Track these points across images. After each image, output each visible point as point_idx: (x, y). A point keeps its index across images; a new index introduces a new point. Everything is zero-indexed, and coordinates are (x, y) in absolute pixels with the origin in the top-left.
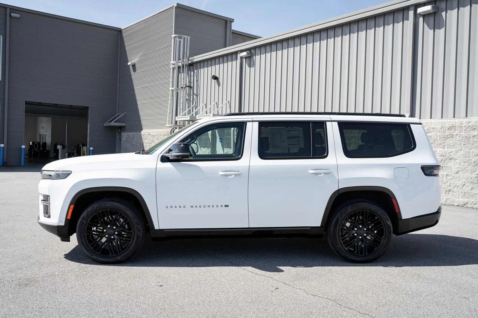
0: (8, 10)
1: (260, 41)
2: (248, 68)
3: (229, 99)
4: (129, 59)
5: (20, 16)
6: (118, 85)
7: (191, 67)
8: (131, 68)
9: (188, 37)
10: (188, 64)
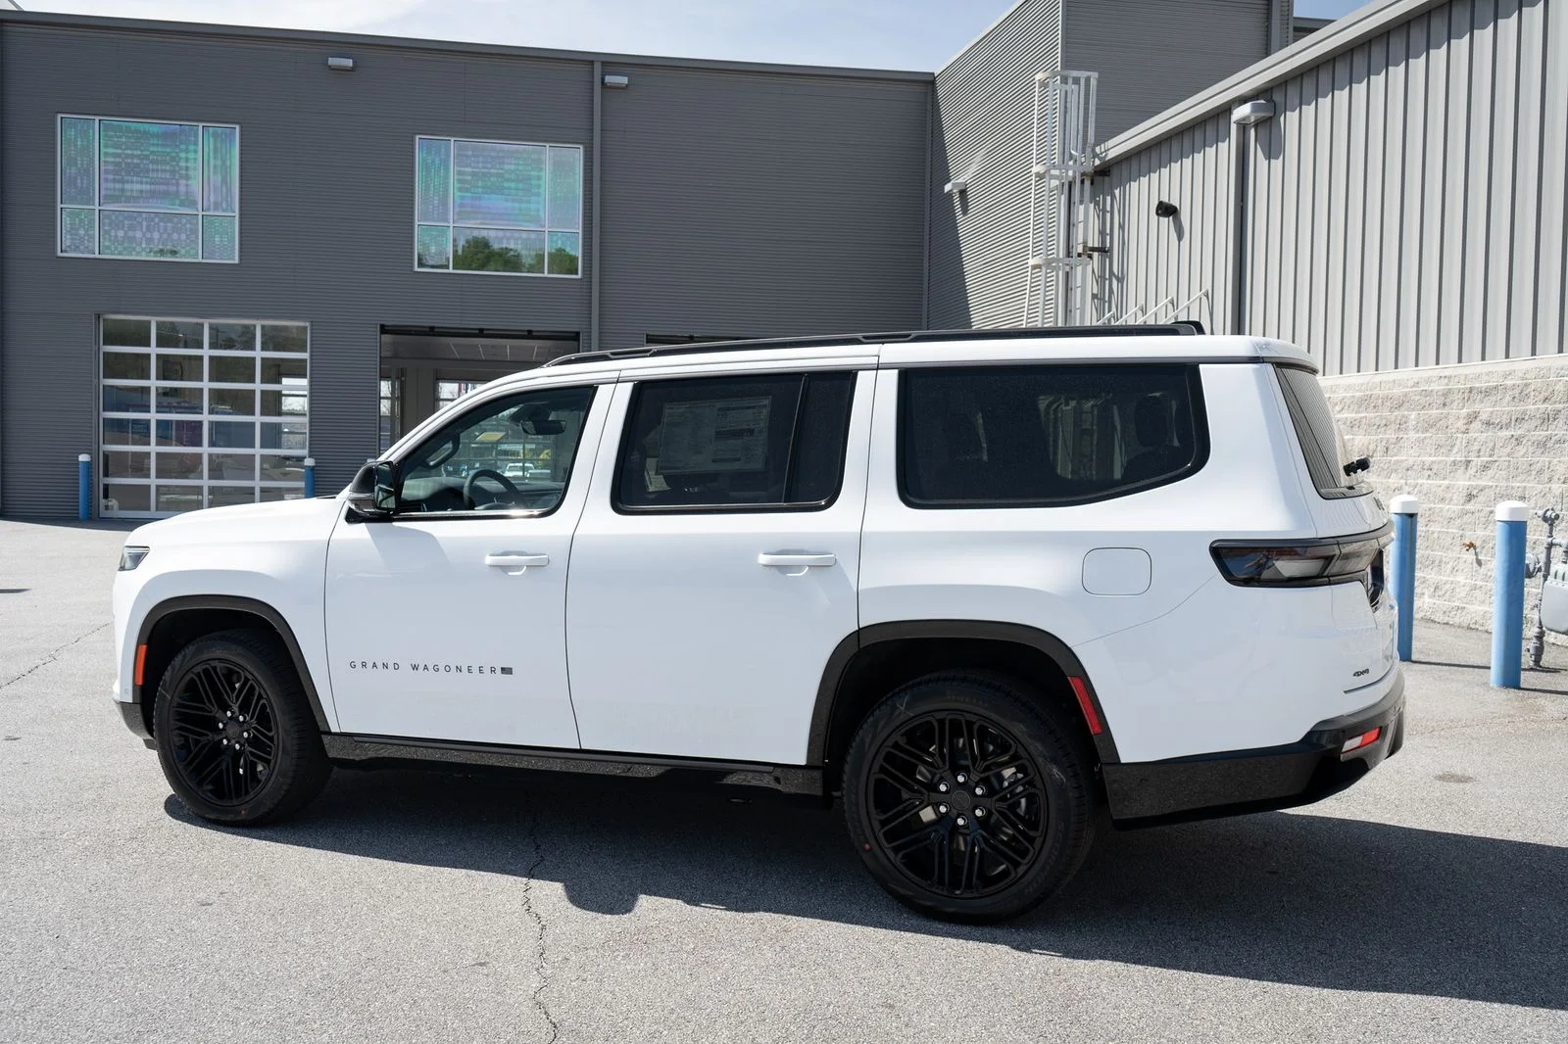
0: (598, 67)
1: (1293, 56)
2: (1262, 162)
3: (1207, 286)
4: (952, 171)
5: (629, 81)
6: (926, 264)
7: (1107, 178)
8: (957, 199)
9: (1088, 74)
10: (1089, 169)
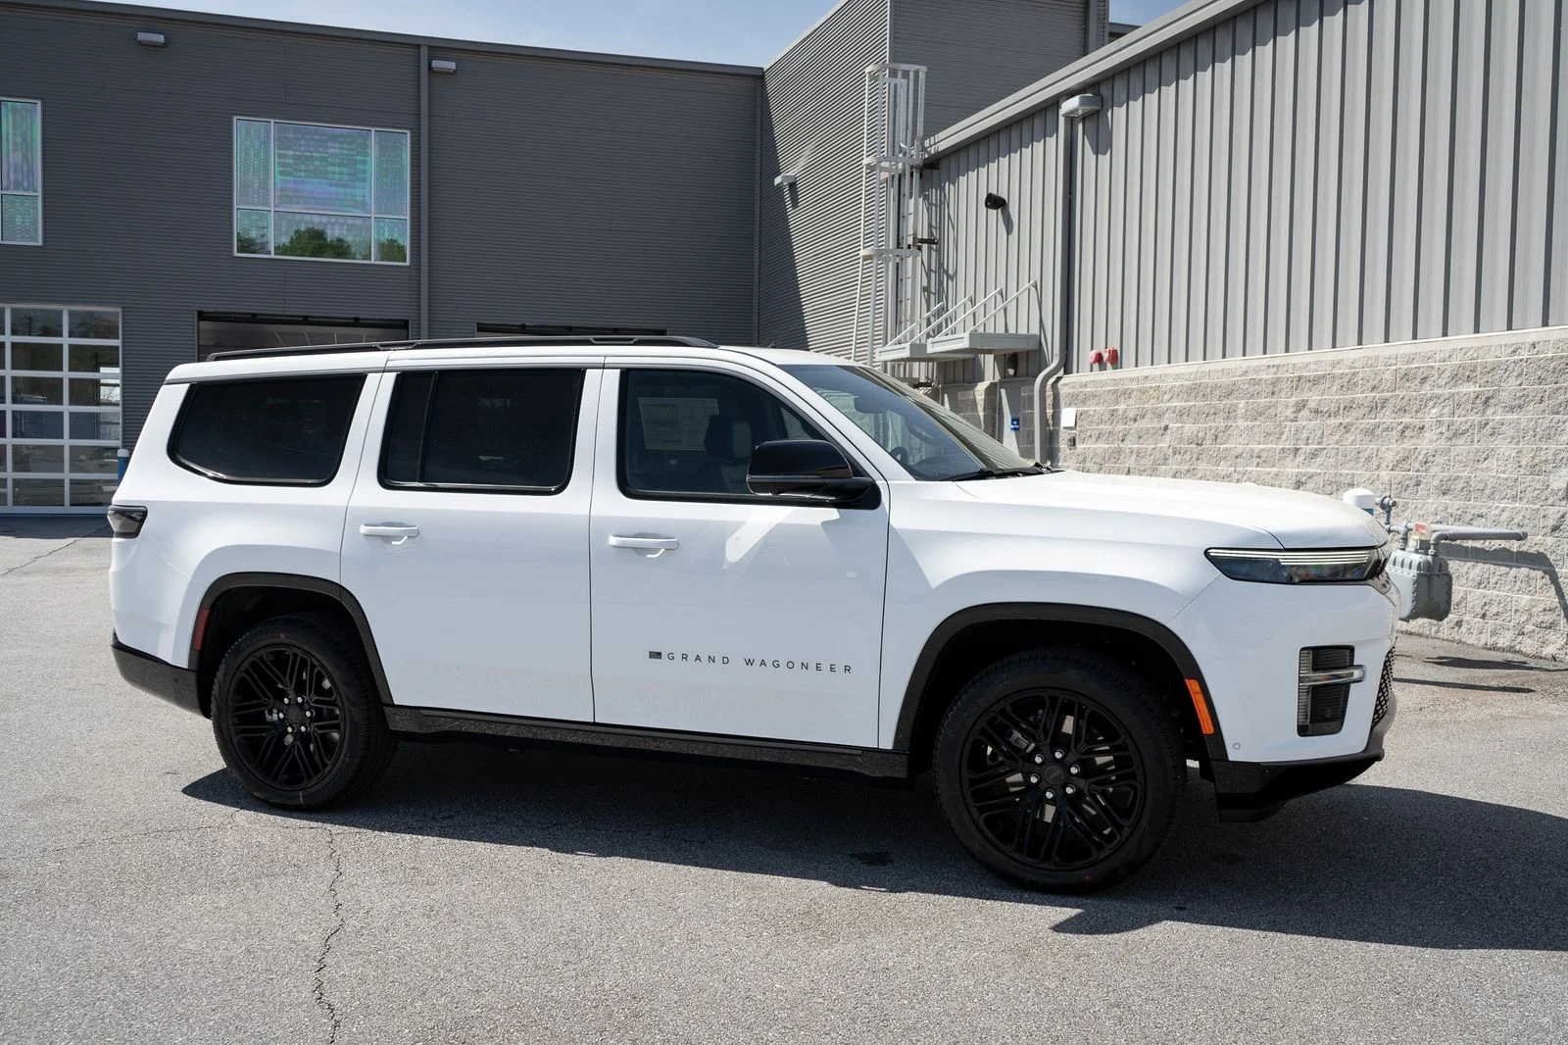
0: (424, 52)
1: (1120, 50)
2: (1090, 158)
3: (1036, 276)
4: (782, 165)
5: (457, 66)
6: (757, 257)
7: (935, 172)
8: (787, 192)
9: (917, 67)
10: (919, 162)
